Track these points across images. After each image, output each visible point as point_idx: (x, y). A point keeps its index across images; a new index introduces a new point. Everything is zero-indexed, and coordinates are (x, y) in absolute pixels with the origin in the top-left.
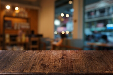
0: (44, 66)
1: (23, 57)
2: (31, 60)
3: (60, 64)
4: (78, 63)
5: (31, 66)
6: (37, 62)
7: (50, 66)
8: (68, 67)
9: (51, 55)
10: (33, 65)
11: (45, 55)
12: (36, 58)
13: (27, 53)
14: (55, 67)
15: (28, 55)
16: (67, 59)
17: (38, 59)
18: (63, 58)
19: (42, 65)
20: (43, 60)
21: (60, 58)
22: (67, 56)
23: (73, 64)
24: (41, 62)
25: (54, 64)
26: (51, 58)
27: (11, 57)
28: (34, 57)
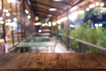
0: (40, 63)
1: (20, 57)
2: (28, 60)
3: (55, 62)
4: (72, 62)
5: (27, 64)
6: (34, 61)
7: (46, 64)
8: (62, 65)
9: (47, 56)
10: (30, 63)
11: (41, 56)
12: (33, 58)
13: (24, 54)
14: (50, 64)
15: (25, 56)
16: (62, 59)
17: (35, 59)
18: (57, 58)
19: (38, 63)
20: (39, 60)
21: (55, 58)
22: (62, 57)
23: (67, 62)
24: (38, 61)
25: (49, 62)
26: (47, 58)
27: (9, 57)
28: (31, 58)
